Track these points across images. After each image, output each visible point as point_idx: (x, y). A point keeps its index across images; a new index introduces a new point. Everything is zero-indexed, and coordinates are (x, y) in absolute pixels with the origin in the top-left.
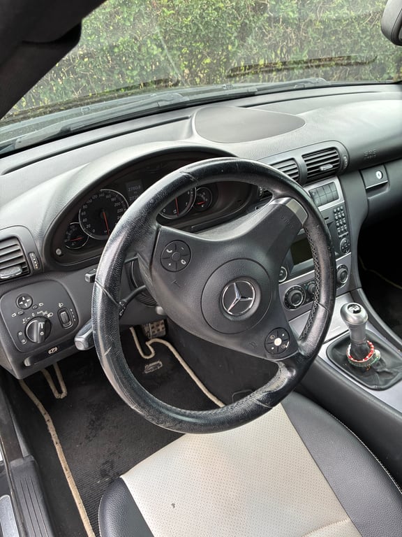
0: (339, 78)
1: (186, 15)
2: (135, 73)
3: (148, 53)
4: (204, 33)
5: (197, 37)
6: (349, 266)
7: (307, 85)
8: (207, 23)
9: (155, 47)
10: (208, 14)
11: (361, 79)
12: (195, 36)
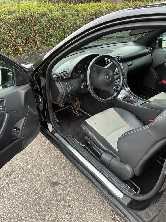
0: (117, 41)
1: (70, 23)
2: (54, 41)
3: (59, 34)
4: (76, 28)
5: (74, 29)
6: (125, 82)
7: (112, 43)
8: (76, 25)
9: (61, 33)
10: (77, 22)
11: (124, 41)
12: (73, 29)
